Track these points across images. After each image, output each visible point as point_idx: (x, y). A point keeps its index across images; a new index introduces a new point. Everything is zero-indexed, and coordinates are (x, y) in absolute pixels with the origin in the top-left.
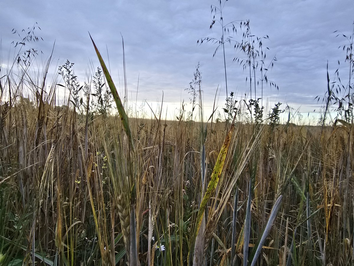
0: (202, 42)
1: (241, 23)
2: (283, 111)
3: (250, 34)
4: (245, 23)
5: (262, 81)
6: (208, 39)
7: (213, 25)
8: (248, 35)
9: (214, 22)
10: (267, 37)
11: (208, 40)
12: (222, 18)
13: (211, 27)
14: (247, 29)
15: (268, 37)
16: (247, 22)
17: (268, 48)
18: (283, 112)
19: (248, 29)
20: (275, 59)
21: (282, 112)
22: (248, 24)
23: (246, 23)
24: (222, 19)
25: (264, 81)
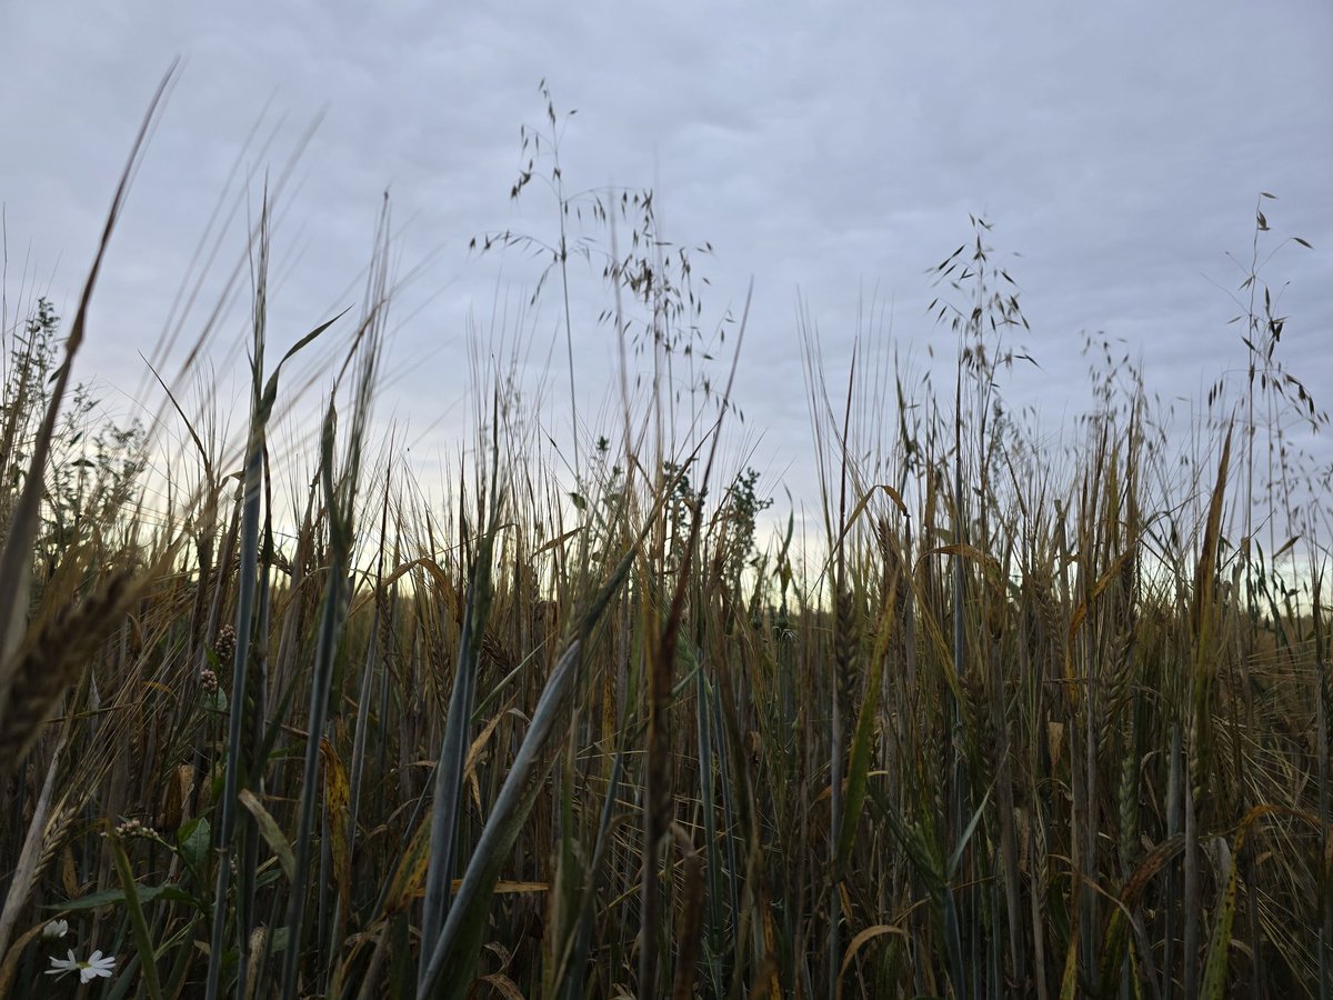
0: (488, 246)
1: (625, 198)
2: (768, 504)
3: (654, 236)
4: (636, 199)
5: (693, 391)
6: (507, 237)
7: (523, 188)
8: (650, 239)
9: (527, 177)
10: (706, 248)
11: (510, 240)
12: (557, 173)
13: (515, 192)
14: (644, 217)
15: (709, 247)
16: (646, 195)
17: (706, 280)
18: (768, 507)
19: (647, 219)
20: (729, 318)
21: (765, 505)
22: (648, 202)
23: (642, 200)
24: (559, 175)
25: (700, 394)
